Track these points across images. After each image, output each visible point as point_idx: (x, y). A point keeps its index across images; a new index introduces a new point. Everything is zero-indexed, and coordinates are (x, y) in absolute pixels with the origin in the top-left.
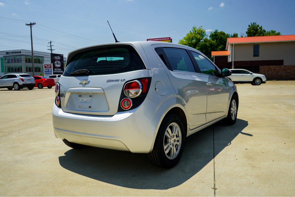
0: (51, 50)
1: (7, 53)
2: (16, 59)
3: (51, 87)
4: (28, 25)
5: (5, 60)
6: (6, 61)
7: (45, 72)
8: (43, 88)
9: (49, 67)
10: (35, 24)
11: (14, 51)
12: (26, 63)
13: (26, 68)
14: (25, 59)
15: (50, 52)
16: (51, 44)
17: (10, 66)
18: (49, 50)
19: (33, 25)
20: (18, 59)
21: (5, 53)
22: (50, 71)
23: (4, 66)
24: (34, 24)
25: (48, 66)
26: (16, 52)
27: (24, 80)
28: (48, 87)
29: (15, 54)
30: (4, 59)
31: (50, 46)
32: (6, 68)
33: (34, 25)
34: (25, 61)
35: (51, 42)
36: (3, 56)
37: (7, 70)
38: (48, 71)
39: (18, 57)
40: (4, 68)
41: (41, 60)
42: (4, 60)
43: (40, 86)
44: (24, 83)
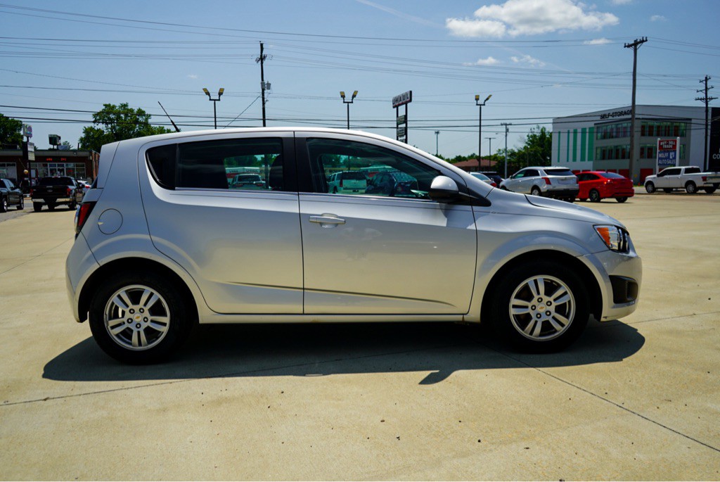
0: (706, 100)
1: (603, 116)
2: (619, 128)
3: (626, 199)
4: (629, 46)
5: (597, 132)
6: (599, 135)
7: (659, 159)
8: (602, 200)
9: (671, 146)
10: (646, 40)
11: (617, 111)
12: (643, 137)
13: (642, 149)
14: (640, 129)
15: (703, 104)
16: (706, 84)
17: (605, 145)
18: (701, 99)
19: (639, 45)
20: (625, 128)
21: (599, 118)
22: (671, 157)
23: (595, 146)
24: (642, 41)
25: (667, 144)
26: (621, 113)
27: (551, 181)
28: (617, 200)
29: (615, 118)
30: (595, 130)
31: (704, 88)
32: (599, 151)
33: (644, 43)
34: (640, 133)
35: (706, 79)
36: (595, 124)
37: (599, 156)
38: (666, 158)
39: (625, 125)
40: (594, 151)
41: (683, 128)
42: (595, 134)
43: (594, 195)
44: (550, 187)
